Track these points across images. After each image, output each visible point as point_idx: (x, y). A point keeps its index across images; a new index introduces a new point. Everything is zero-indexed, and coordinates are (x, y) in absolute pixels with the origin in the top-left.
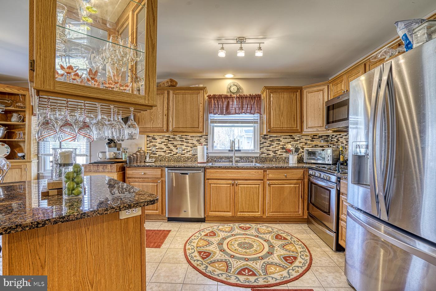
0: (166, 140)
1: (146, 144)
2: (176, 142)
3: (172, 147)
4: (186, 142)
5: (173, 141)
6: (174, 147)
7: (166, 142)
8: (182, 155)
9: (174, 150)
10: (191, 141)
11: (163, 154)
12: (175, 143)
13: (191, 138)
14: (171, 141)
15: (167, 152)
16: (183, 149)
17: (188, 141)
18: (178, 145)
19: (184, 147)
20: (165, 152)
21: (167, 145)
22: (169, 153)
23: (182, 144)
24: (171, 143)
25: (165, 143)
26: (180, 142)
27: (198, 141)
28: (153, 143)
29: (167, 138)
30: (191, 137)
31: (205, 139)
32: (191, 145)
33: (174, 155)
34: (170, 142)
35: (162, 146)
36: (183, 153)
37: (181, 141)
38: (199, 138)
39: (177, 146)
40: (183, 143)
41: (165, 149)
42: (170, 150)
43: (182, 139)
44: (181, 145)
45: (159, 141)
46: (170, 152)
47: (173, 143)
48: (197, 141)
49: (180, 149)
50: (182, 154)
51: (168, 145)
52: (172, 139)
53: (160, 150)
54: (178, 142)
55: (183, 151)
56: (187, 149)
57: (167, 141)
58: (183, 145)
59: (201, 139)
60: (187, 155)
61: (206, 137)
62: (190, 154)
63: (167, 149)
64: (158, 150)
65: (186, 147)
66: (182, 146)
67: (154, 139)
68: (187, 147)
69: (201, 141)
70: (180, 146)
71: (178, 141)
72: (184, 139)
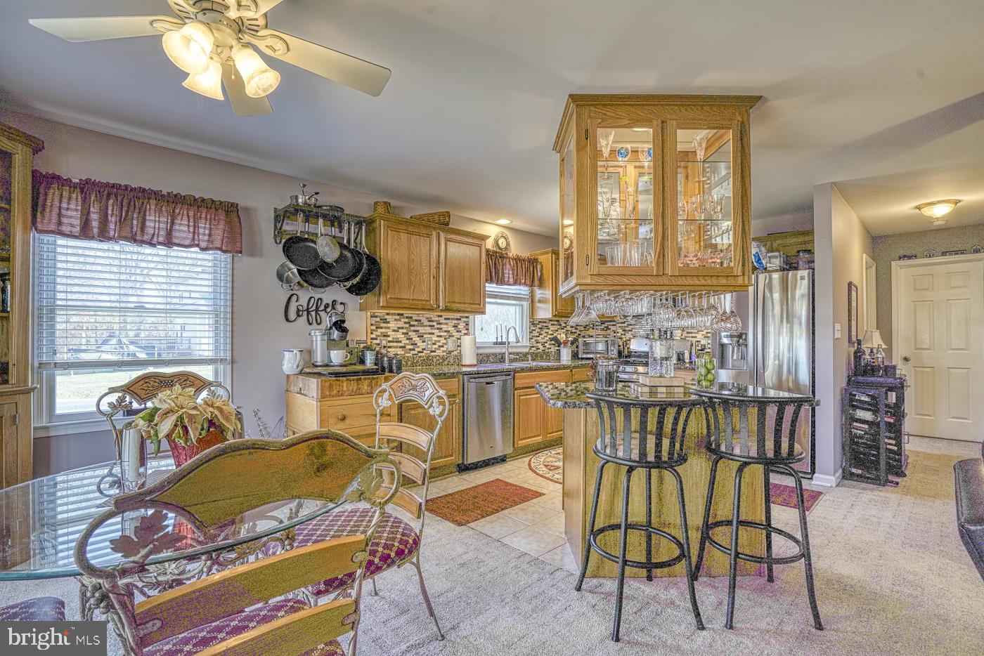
0: (405, 323)
1: (369, 331)
2: (423, 328)
3: (416, 339)
4: (438, 329)
5: (417, 326)
6: (419, 339)
7: (406, 328)
8: (432, 354)
9: (420, 344)
10: (445, 326)
11: (400, 351)
12: (422, 330)
13: (445, 321)
14: (414, 326)
15: (408, 347)
16: (434, 342)
17: (442, 326)
18: (426, 333)
19: (435, 338)
20: (405, 347)
21: (408, 334)
22: (410, 350)
23: (431, 331)
24: (414, 331)
25: (405, 331)
26: (428, 330)
27: (455, 326)
28: (383, 330)
29: (407, 320)
30: (445, 319)
31: (464, 324)
32: (445, 334)
33: (420, 354)
34: (412, 328)
35: (400, 336)
36: (433, 349)
37: (430, 326)
38: (456, 322)
39: (425, 336)
40: (433, 331)
41: (404, 341)
42: (412, 344)
43: (431, 323)
44: (430, 334)
45: (393, 325)
46: (411, 347)
47: (418, 331)
48: (453, 327)
49: (429, 342)
50: (432, 352)
51: (410, 334)
52: (416, 323)
53: (395, 344)
54: (426, 328)
55: (434, 346)
56: (439, 341)
57: (408, 326)
58: (433, 334)
59: (459, 324)
60: (439, 353)
61: (466, 320)
62: (443, 352)
63: (408, 341)
64: (391, 344)
65: (437, 339)
66: (432, 336)
67: (385, 321)
68: (440, 339)
69: (459, 327)
70: (429, 336)
71: (426, 326)
72: (435, 324)
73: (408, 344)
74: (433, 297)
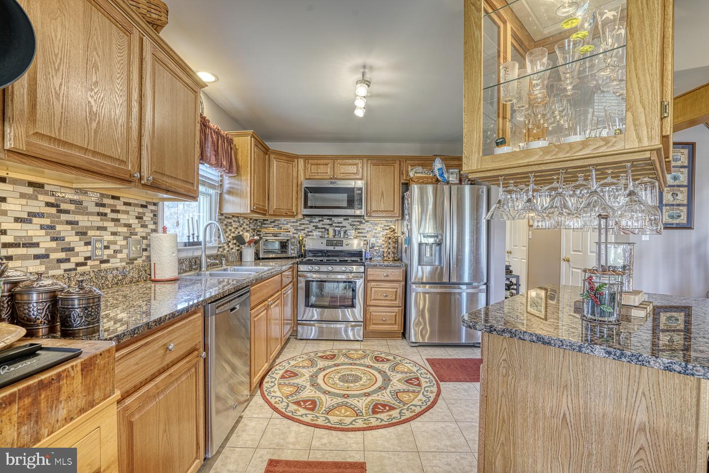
0: (48, 204)
2: (86, 218)
3: (72, 238)
4: (113, 220)
5: (75, 213)
6: (77, 238)
7: (49, 216)
8: (104, 266)
9: (83, 251)
10: (125, 216)
11: (35, 267)
12: (84, 221)
13: (124, 208)
14: (67, 212)
15: (54, 256)
16: (106, 244)
17: (120, 216)
18: (92, 228)
19: (107, 237)
20: (47, 256)
21: (53, 228)
22: (60, 261)
23: (100, 224)
24: (69, 223)
25: (47, 221)
26: (96, 221)
27: (139, 218)
29: (51, 199)
30: (126, 204)
31: (152, 215)
32: (125, 229)
33: (80, 269)
34: (64, 217)
35: (33, 232)
36: (105, 258)
37: (99, 214)
38: (141, 210)
39: (90, 233)
40: (106, 224)
41: (46, 244)
42: (63, 250)
43: (102, 210)
44: (99, 228)
46: (63, 255)
47: (77, 223)
48: (137, 218)
49: (99, 245)
50: (102, 262)
51: (58, 227)
52: (72, 207)
53: (22, 251)
54: (91, 218)
55: (107, 252)
56: (115, 243)
57: (53, 210)
58: (104, 229)
59: (144, 214)
60: (115, 263)
61: (153, 208)
62: (122, 260)
63: (54, 244)
65: (112, 238)
66: (103, 233)
68: (117, 238)
69: (145, 218)
70: (98, 233)
71: (92, 214)
72: (107, 210)
73: (54, 250)
74: (133, 157)
